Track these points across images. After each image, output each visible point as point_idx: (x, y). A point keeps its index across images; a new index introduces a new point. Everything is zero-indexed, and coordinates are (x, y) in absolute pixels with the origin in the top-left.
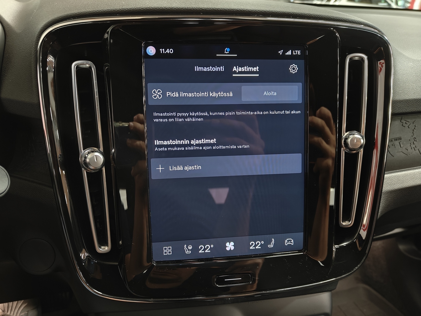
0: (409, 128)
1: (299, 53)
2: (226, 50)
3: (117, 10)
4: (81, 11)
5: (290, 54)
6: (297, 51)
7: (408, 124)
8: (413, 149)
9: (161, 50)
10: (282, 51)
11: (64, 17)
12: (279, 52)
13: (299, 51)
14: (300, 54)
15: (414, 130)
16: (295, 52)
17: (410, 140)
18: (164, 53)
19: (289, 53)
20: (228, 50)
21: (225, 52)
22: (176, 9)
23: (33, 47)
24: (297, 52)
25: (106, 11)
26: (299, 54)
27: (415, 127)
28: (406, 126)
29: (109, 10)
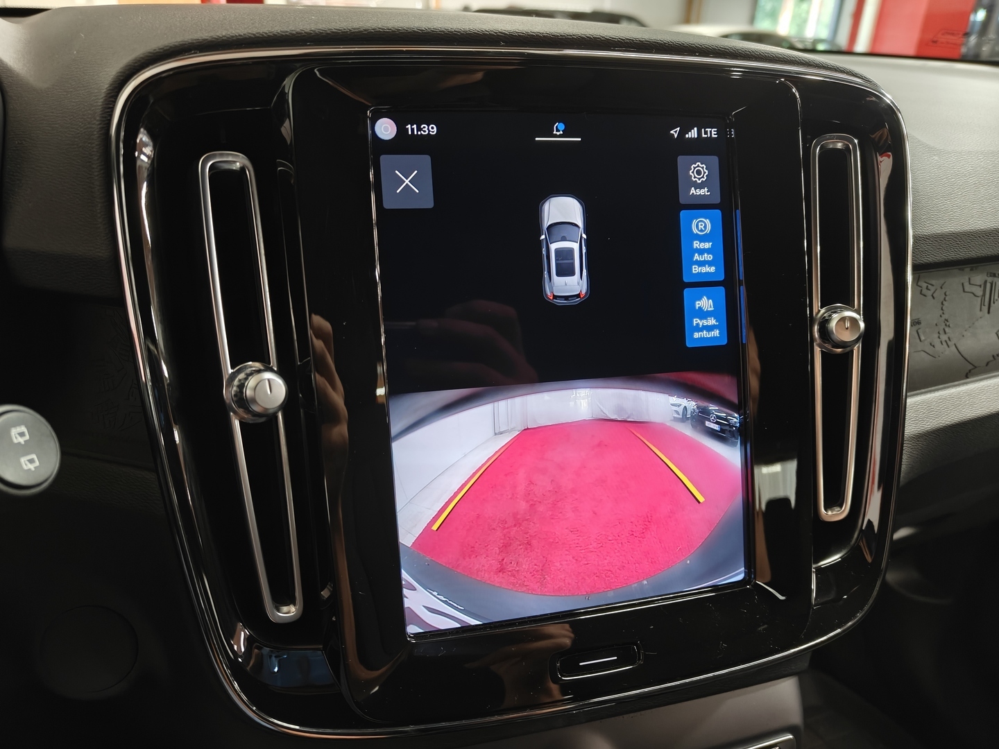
0: (934, 298)
1: (713, 133)
2: (557, 127)
3: (305, 33)
4: (218, 34)
5: (696, 136)
6: (709, 130)
7: (932, 289)
8: (944, 343)
9: (409, 126)
10: (678, 129)
11: (176, 46)
12: (672, 132)
13: (713, 130)
14: (716, 136)
15: (944, 302)
16: (706, 133)
17: (936, 325)
18: (416, 133)
19: (693, 133)
20: (561, 126)
21: (555, 133)
22: (443, 31)
23: (98, 121)
24: (711, 132)
25: (279, 35)
26: (713, 136)
27: (946, 295)
28: (929, 293)
29: (287, 32)
